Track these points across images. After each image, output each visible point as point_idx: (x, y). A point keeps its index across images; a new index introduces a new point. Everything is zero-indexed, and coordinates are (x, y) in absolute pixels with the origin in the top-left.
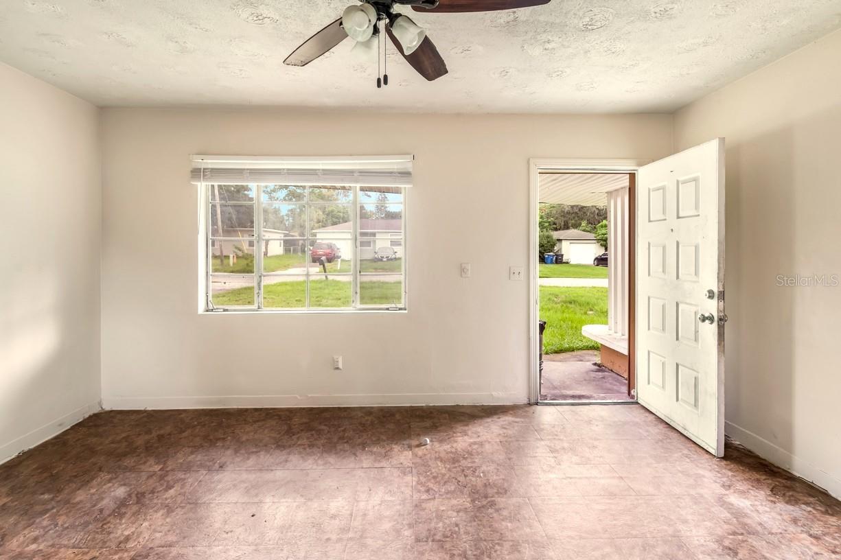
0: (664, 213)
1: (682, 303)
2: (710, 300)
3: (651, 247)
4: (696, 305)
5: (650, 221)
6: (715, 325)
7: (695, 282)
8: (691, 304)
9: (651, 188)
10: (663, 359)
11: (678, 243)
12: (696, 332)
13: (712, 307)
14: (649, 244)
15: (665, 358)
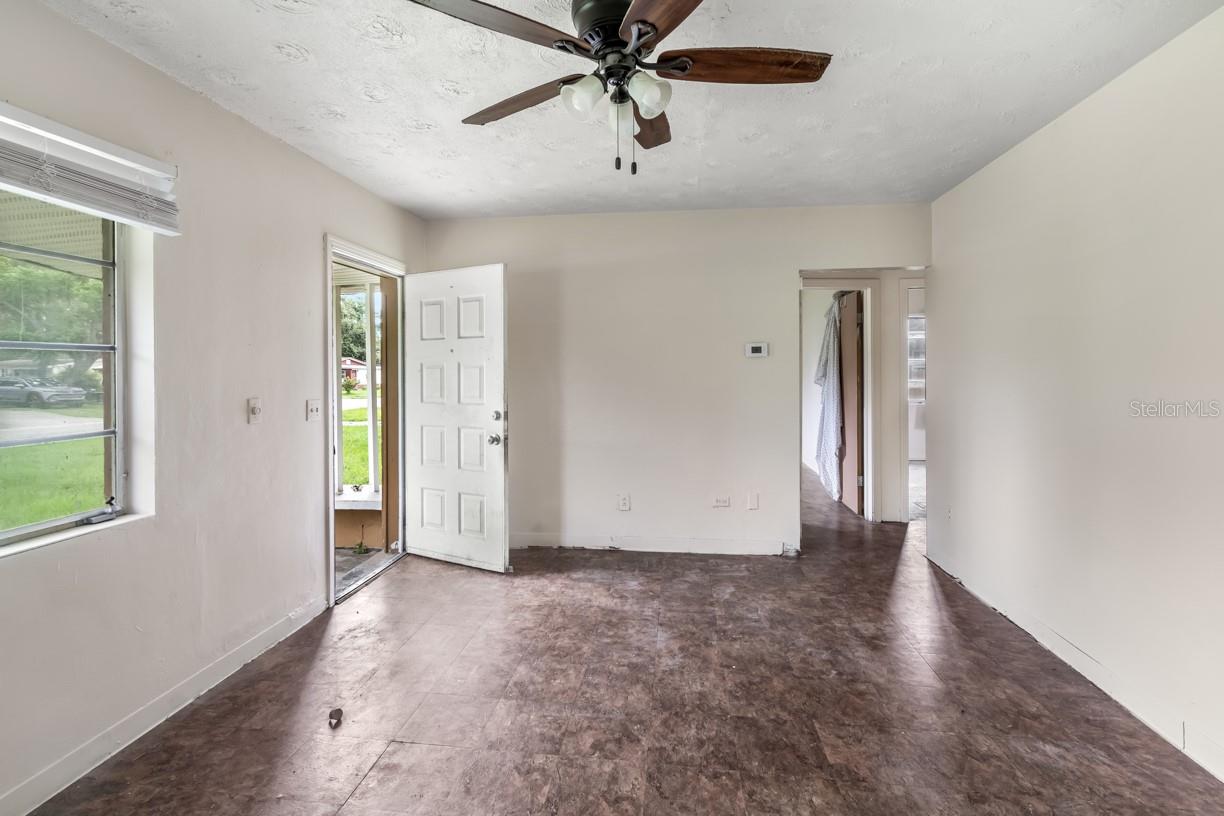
0: (442, 331)
1: (463, 427)
2: (497, 422)
3: (424, 370)
4: (481, 428)
5: (422, 339)
6: (501, 445)
7: (479, 404)
8: (475, 428)
9: (424, 301)
10: (441, 493)
11: (459, 365)
12: (482, 455)
13: (498, 428)
14: (422, 365)
15: (443, 490)
